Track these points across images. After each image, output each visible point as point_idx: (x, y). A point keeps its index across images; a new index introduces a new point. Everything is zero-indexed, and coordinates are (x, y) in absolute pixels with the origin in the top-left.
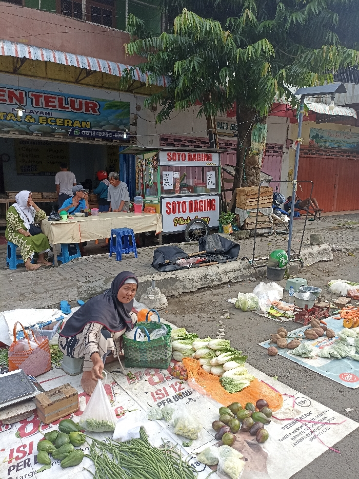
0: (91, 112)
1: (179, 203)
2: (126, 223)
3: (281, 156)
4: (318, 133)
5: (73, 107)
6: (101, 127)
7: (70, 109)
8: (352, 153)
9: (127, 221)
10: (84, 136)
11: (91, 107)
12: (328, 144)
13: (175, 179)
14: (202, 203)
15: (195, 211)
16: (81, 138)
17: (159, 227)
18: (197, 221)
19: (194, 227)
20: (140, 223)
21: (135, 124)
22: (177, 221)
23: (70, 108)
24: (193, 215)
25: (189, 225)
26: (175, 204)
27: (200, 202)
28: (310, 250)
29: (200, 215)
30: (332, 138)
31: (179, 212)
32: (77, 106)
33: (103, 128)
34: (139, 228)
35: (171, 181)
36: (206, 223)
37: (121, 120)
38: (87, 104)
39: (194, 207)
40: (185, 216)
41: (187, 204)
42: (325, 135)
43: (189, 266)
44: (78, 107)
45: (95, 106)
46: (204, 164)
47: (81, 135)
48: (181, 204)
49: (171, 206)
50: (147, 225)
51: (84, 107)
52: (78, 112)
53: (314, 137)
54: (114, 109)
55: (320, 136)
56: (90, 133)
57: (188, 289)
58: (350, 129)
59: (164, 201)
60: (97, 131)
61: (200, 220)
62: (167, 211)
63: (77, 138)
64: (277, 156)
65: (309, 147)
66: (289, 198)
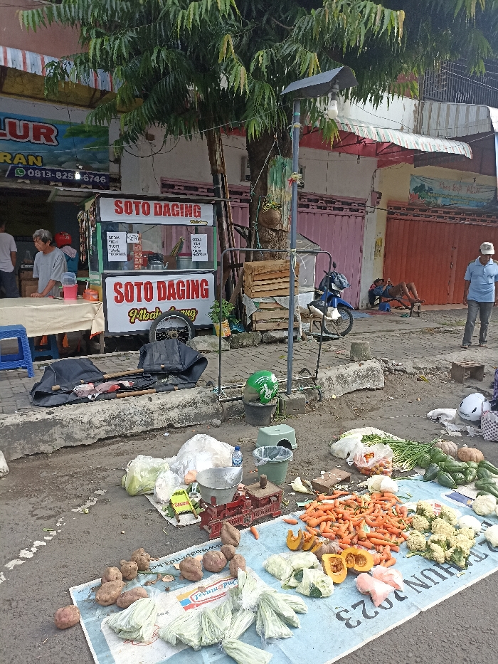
0: (43, 140)
1: (139, 285)
2: (32, 317)
3: (363, 218)
4: (424, 183)
5: (13, 133)
6: (60, 164)
7: (9, 137)
8: (479, 215)
9: (35, 314)
10: (33, 179)
11: (43, 133)
12: (440, 201)
13: (130, 246)
14: (183, 286)
15: (169, 299)
16: (28, 181)
17: (98, 323)
18: (173, 314)
19: (165, 325)
20: (60, 316)
21: (118, 161)
22: (134, 315)
23: (8, 134)
24: (165, 306)
25: (156, 322)
26: (131, 286)
27: (178, 284)
28: (342, 370)
29: (180, 304)
30: (446, 192)
31: (139, 300)
32: (20, 132)
33: (63, 166)
34: (57, 325)
35: (124, 249)
36: (187, 318)
37: (94, 154)
38: (36, 129)
39: (168, 292)
40: (151, 307)
41: (155, 286)
42: (436, 187)
43: (93, 396)
44: (22, 134)
45: (51, 131)
46: (187, 221)
47: (26, 177)
48: (142, 287)
49: (123, 290)
50: (72, 321)
51: (31, 133)
52: (21, 140)
53: (416, 189)
54: (82, 136)
55: (427, 188)
56: (42, 174)
57: (76, 440)
58: (475, 179)
59: (110, 282)
60: (53, 171)
61: (179, 313)
62: (116, 298)
63: (20, 181)
64: (356, 217)
65: (409, 204)
66: (377, 281)
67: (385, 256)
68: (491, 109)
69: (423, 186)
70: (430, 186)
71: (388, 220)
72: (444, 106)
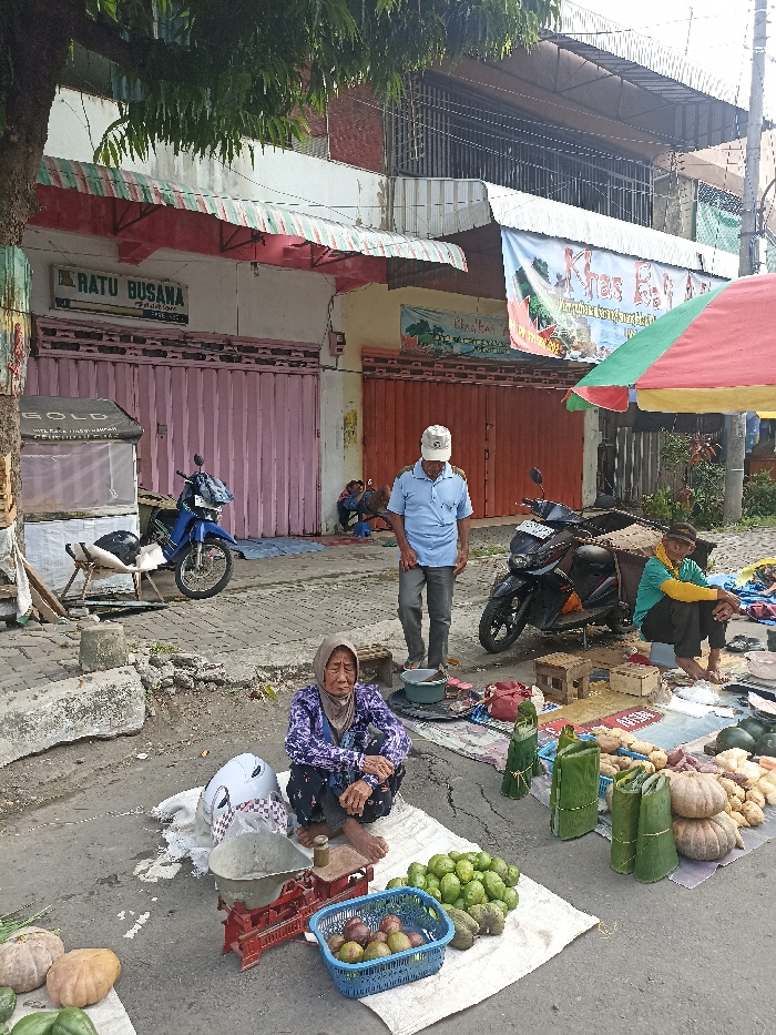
3: (316, 375)
4: (425, 319)
42: (448, 325)
53: (411, 329)
55: (431, 327)
64: (302, 376)
65: (402, 353)
66: (353, 483)
67: (364, 439)
68: (487, 184)
69: (423, 325)
70: (439, 324)
71: (365, 380)
72: (423, 182)
